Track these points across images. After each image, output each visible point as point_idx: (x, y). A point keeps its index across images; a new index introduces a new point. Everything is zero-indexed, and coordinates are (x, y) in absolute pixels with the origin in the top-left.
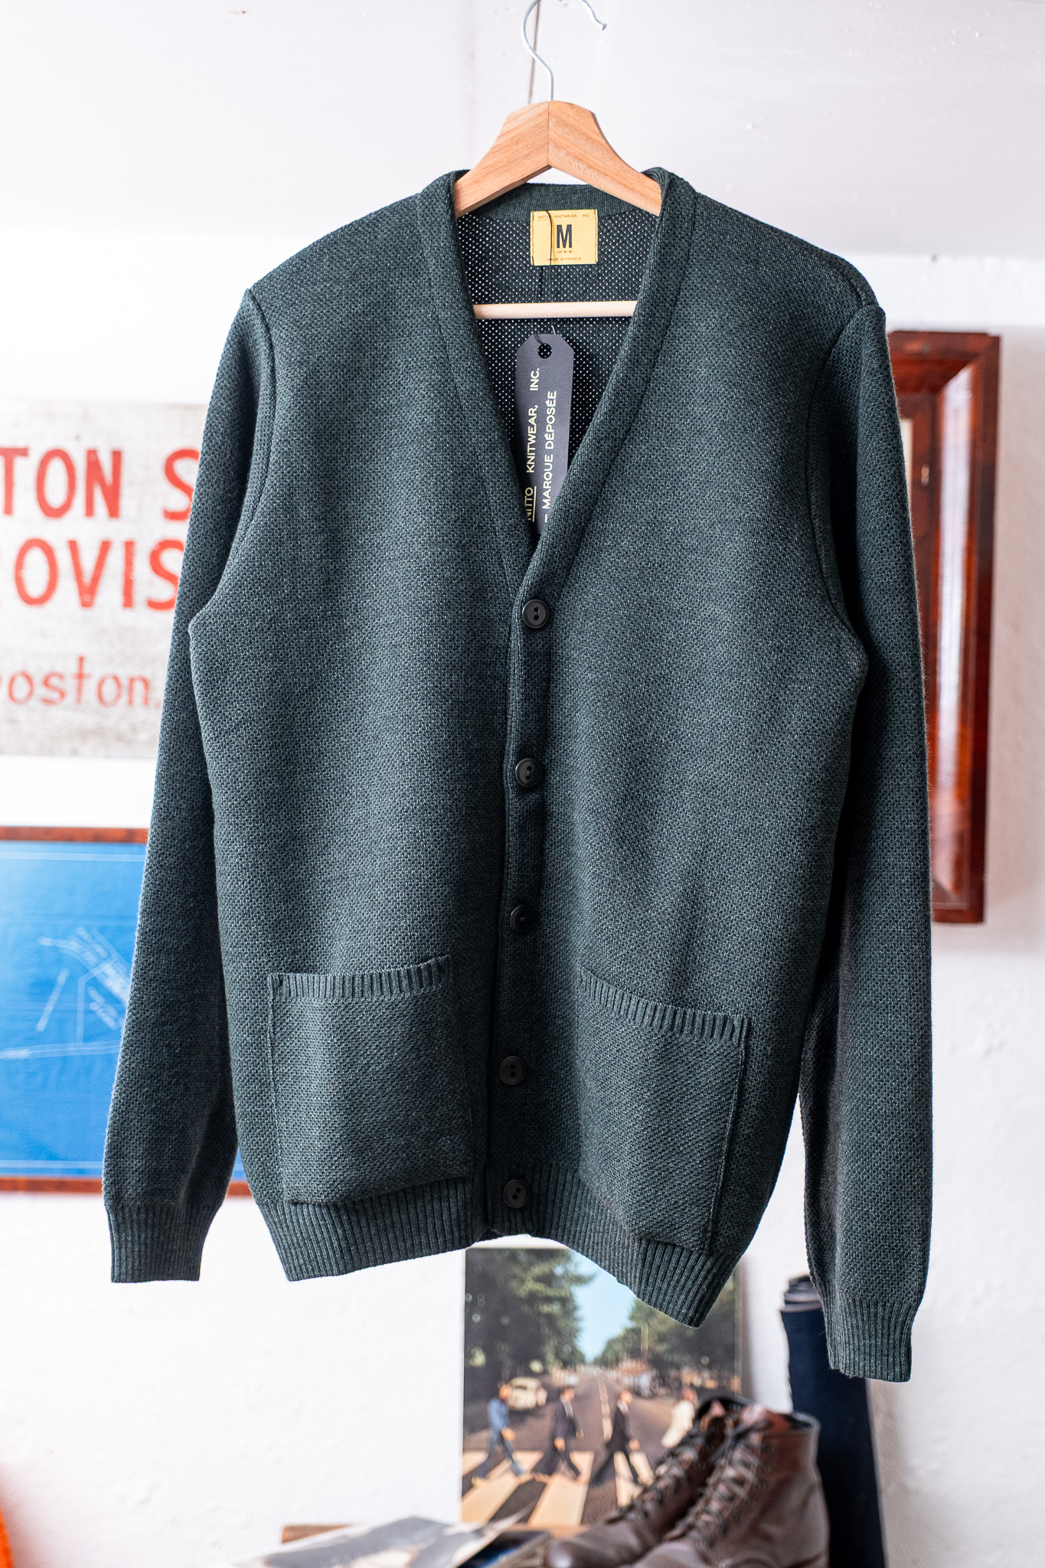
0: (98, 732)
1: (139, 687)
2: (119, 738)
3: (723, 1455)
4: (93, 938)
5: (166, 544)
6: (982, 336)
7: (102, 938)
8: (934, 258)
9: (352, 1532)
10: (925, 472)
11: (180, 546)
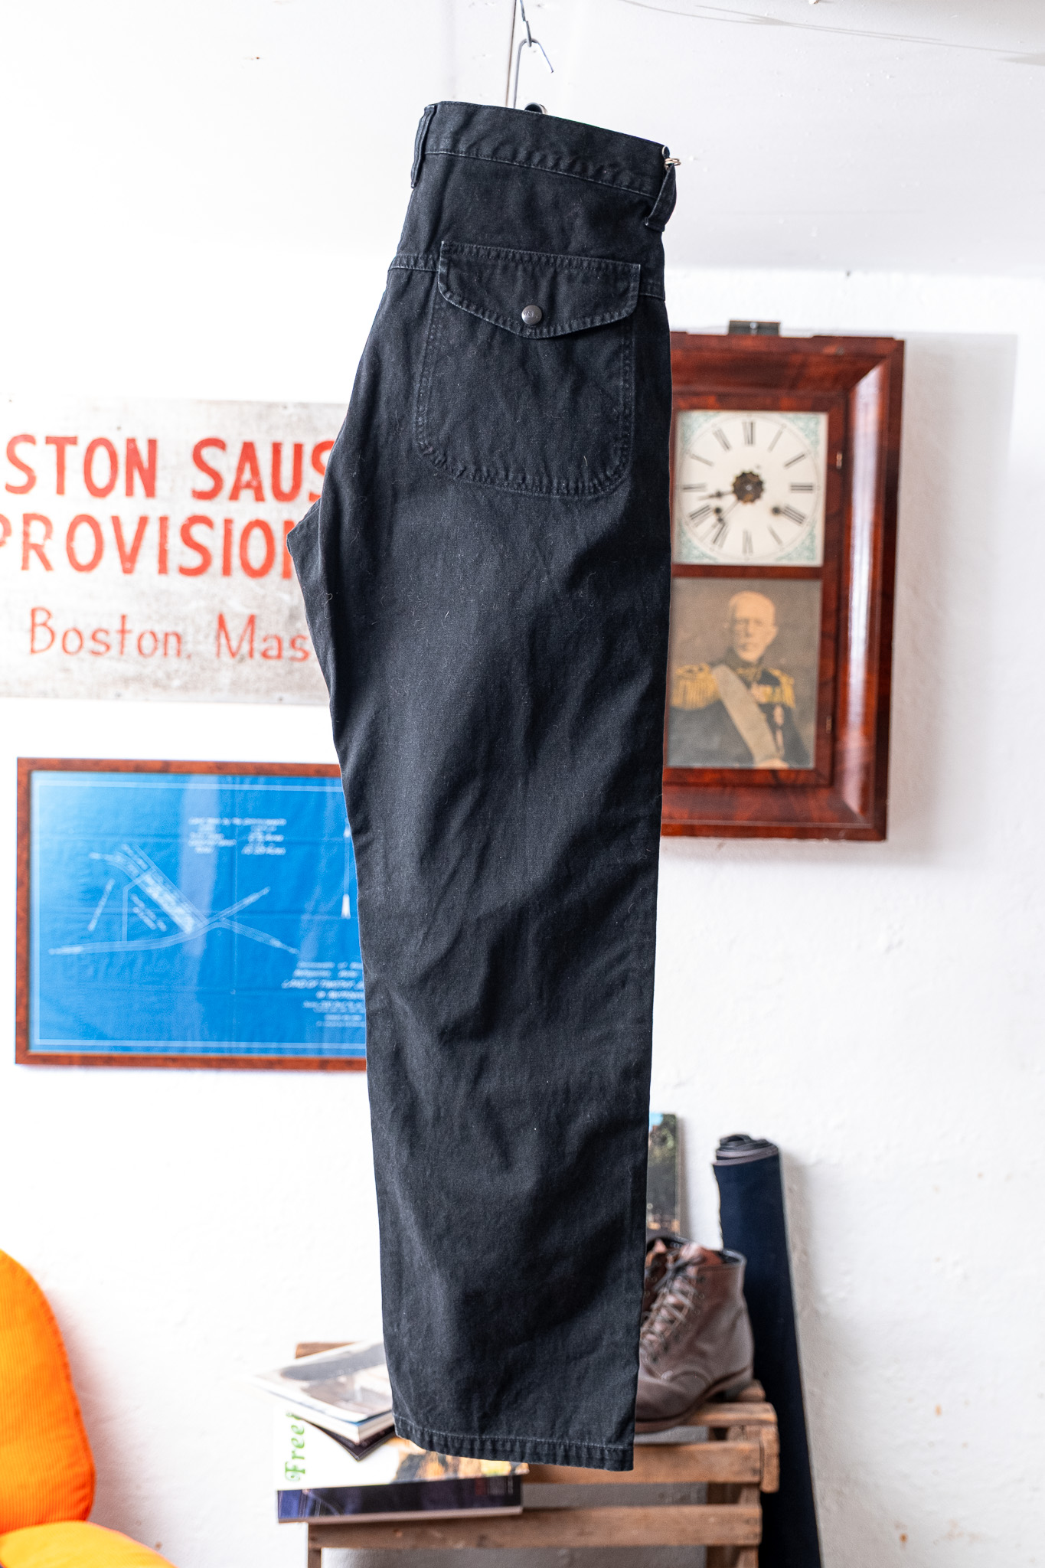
0: (139, 679)
1: (172, 640)
2: (156, 684)
3: (665, 1285)
4: (135, 853)
5: (195, 520)
6: (889, 340)
7: (142, 853)
8: (848, 274)
9: (353, 1349)
10: (839, 457)
11: (207, 521)
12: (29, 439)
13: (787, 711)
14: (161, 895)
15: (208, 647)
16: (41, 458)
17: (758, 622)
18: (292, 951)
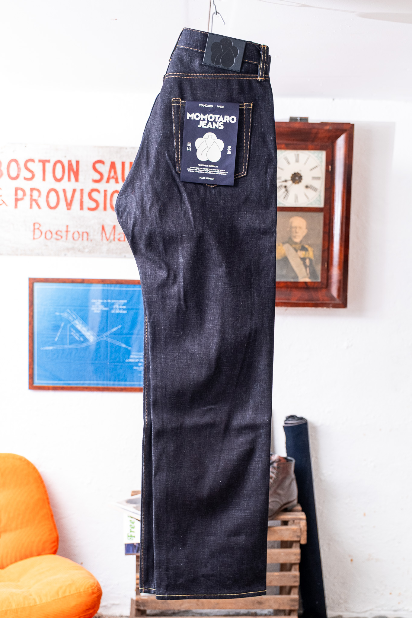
0: (73, 249)
1: (85, 235)
2: (79, 251)
4: (72, 312)
5: (93, 190)
6: (349, 124)
7: (74, 313)
8: (333, 100)
10: (330, 167)
11: (98, 191)
12: (33, 161)
13: (311, 260)
14: (81, 328)
15: (98, 237)
16: (37, 168)
17: (300, 228)
18: (129, 348)
